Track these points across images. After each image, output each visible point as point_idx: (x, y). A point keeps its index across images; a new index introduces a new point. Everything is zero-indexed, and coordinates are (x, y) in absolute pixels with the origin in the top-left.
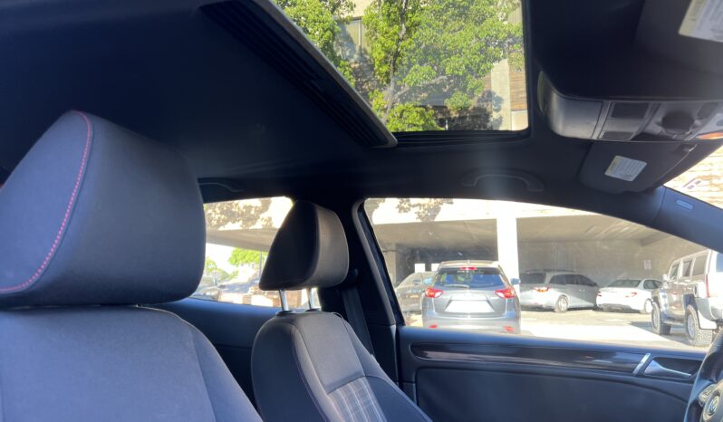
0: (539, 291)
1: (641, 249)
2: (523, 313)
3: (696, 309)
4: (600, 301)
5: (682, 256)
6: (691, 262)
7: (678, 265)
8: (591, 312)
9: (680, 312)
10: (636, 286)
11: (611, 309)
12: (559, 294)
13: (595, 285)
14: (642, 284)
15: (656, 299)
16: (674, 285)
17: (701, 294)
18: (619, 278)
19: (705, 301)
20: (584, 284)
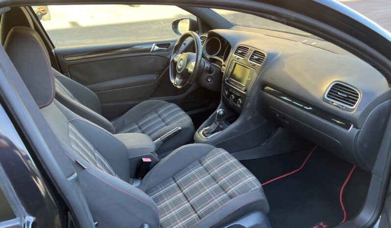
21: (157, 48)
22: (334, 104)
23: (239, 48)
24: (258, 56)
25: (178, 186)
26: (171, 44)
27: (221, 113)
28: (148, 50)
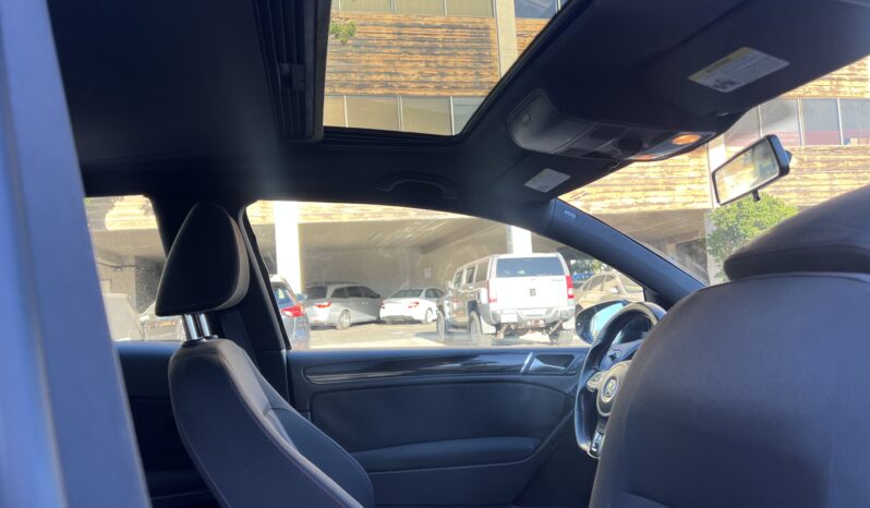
0: (320, 306)
1: (422, 257)
2: (313, 333)
3: (479, 315)
4: (383, 313)
5: (465, 263)
6: (474, 268)
7: (461, 273)
8: (374, 326)
9: (464, 319)
10: (418, 295)
11: (395, 321)
12: (342, 309)
13: (378, 296)
14: (424, 293)
15: (441, 308)
16: (457, 293)
17: (484, 300)
18: (402, 288)
19: (487, 306)
20: (366, 296)
21: (537, 364)
26: (576, 356)
28: (513, 370)
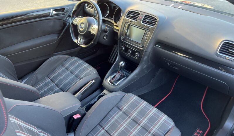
21: (54, 12)
22: (226, 58)
23: (130, 12)
24: (150, 20)
25: (106, 131)
26: (66, 8)
27: (123, 65)
28: (47, 15)
